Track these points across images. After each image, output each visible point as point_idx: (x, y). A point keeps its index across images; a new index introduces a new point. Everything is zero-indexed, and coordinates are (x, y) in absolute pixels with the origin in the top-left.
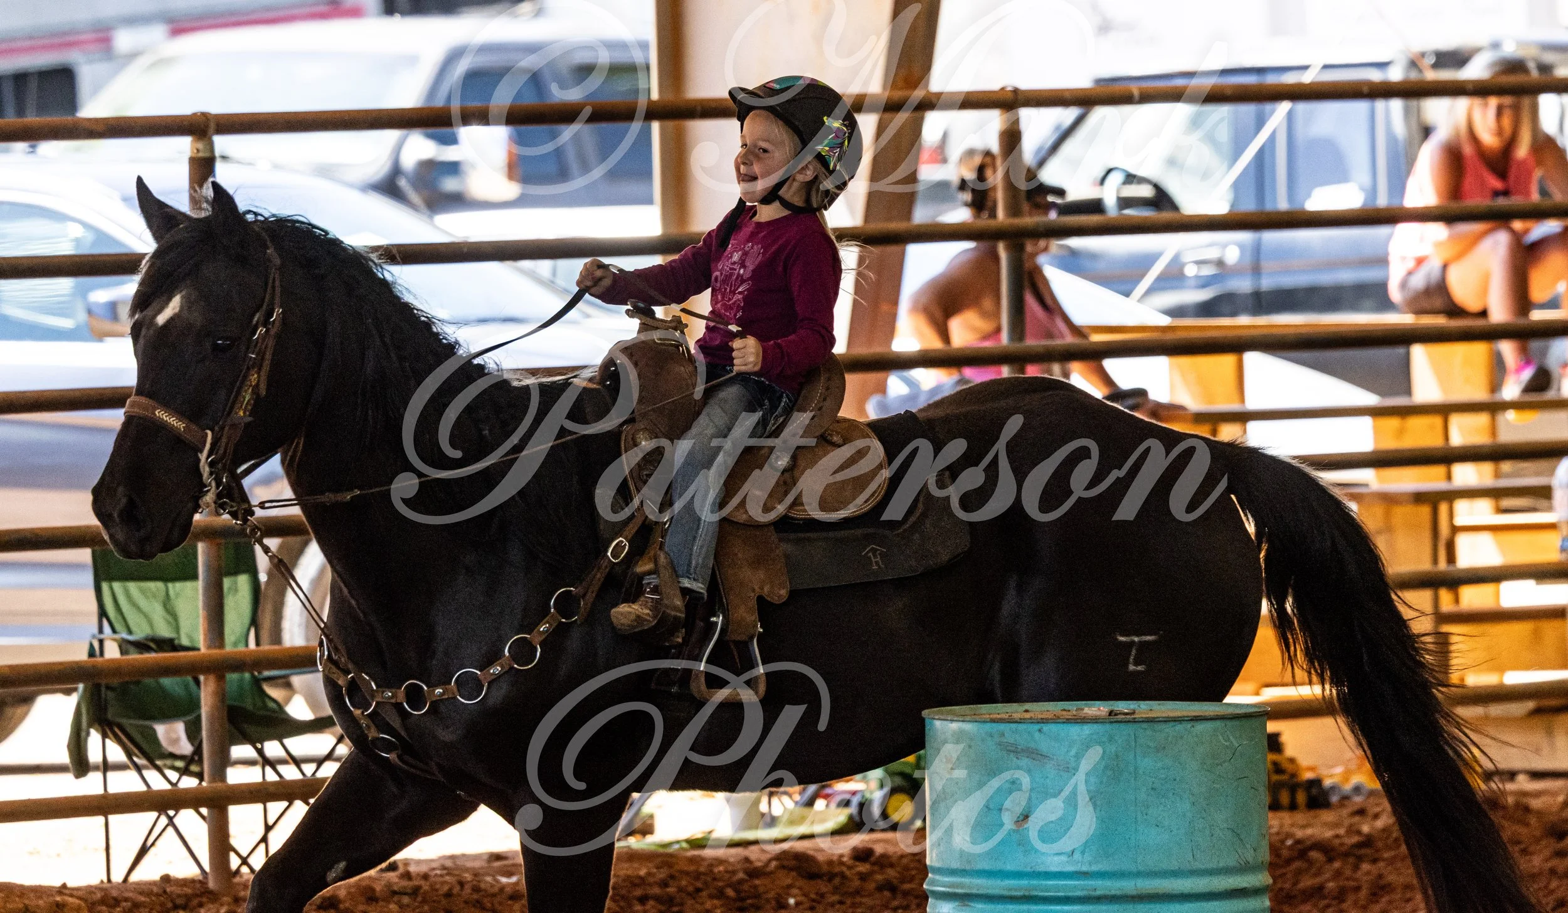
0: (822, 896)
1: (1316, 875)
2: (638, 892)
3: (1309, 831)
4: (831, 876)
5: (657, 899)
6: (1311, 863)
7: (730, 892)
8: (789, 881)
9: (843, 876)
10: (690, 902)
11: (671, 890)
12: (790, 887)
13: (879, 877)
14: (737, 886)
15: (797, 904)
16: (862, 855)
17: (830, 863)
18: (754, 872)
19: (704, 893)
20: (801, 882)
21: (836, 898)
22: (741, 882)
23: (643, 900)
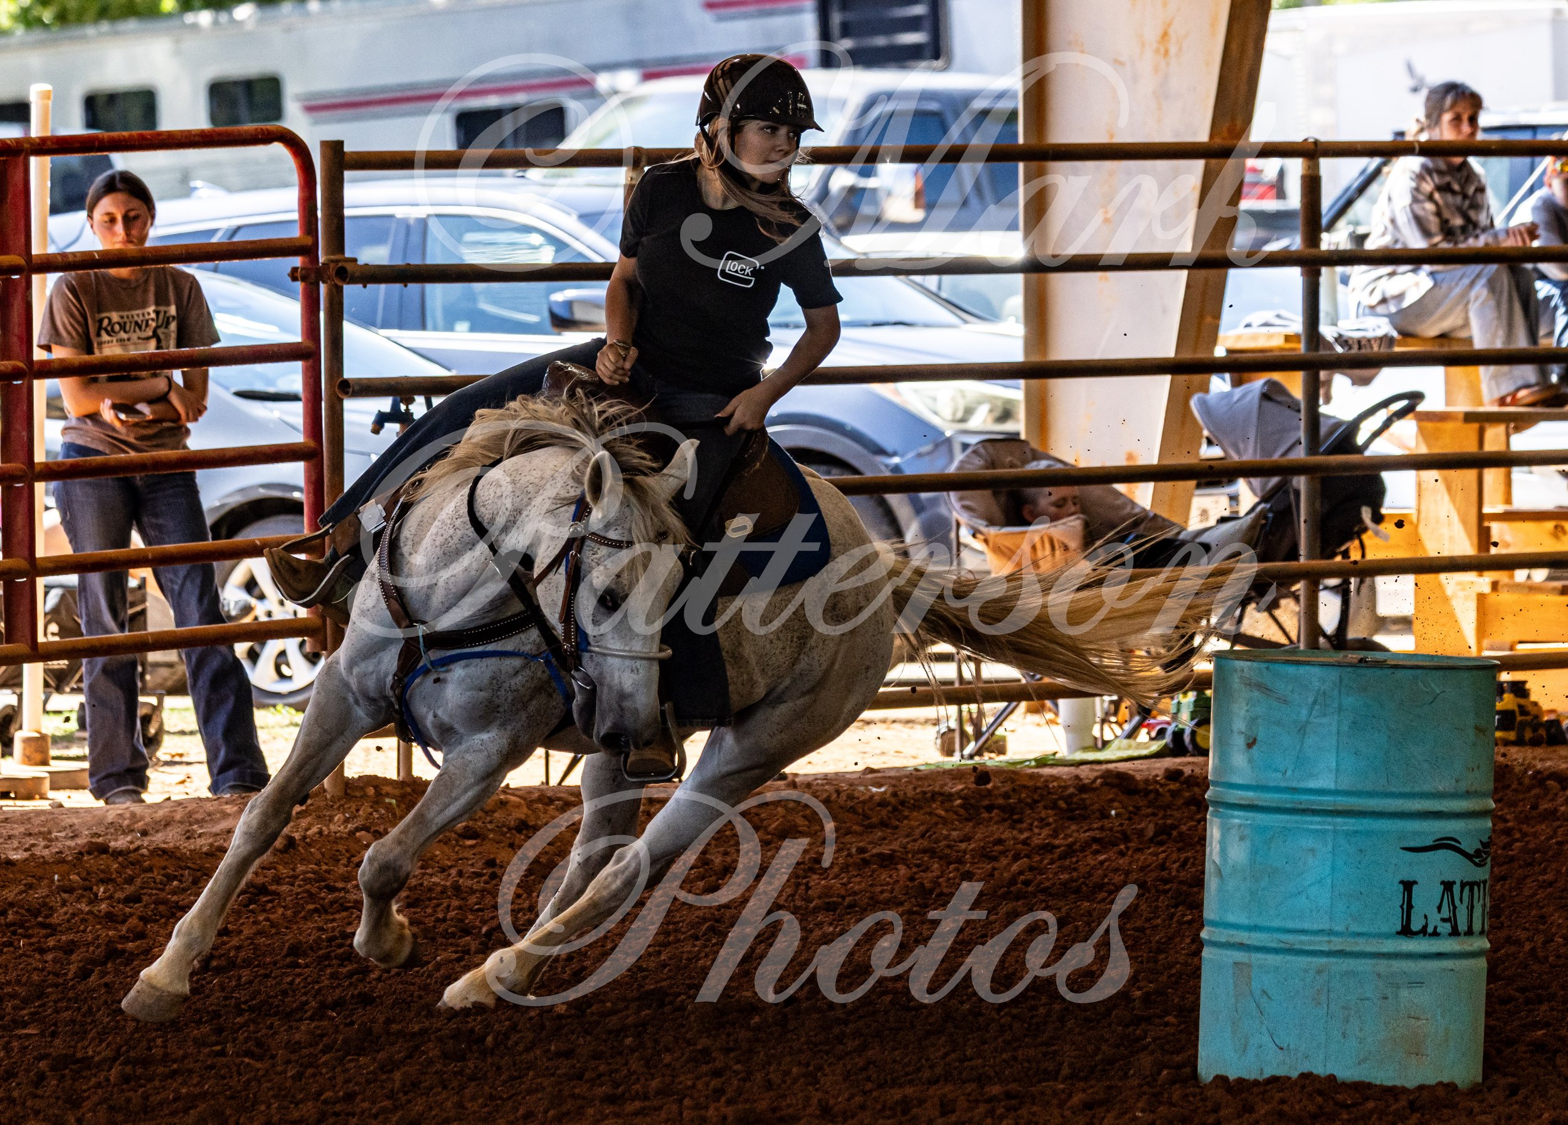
0: (1138, 808)
1: (1552, 800)
2: (986, 802)
3: (1548, 764)
4: (1147, 793)
5: (1000, 807)
6: (1547, 790)
7: (1062, 805)
8: (1111, 796)
9: (1157, 792)
10: (1028, 811)
11: (1013, 801)
12: (1112, 800)
13: (1187, 794)
14: (1068, 799)
15: (1118, 815)
16: (1173, 775)
17: (1146, 781)
18: (1083, 788)
19: (1041, 805)
20: (1121, 797)
21: (1149, 811)
22: (1072, 795)
23: (989, 808)
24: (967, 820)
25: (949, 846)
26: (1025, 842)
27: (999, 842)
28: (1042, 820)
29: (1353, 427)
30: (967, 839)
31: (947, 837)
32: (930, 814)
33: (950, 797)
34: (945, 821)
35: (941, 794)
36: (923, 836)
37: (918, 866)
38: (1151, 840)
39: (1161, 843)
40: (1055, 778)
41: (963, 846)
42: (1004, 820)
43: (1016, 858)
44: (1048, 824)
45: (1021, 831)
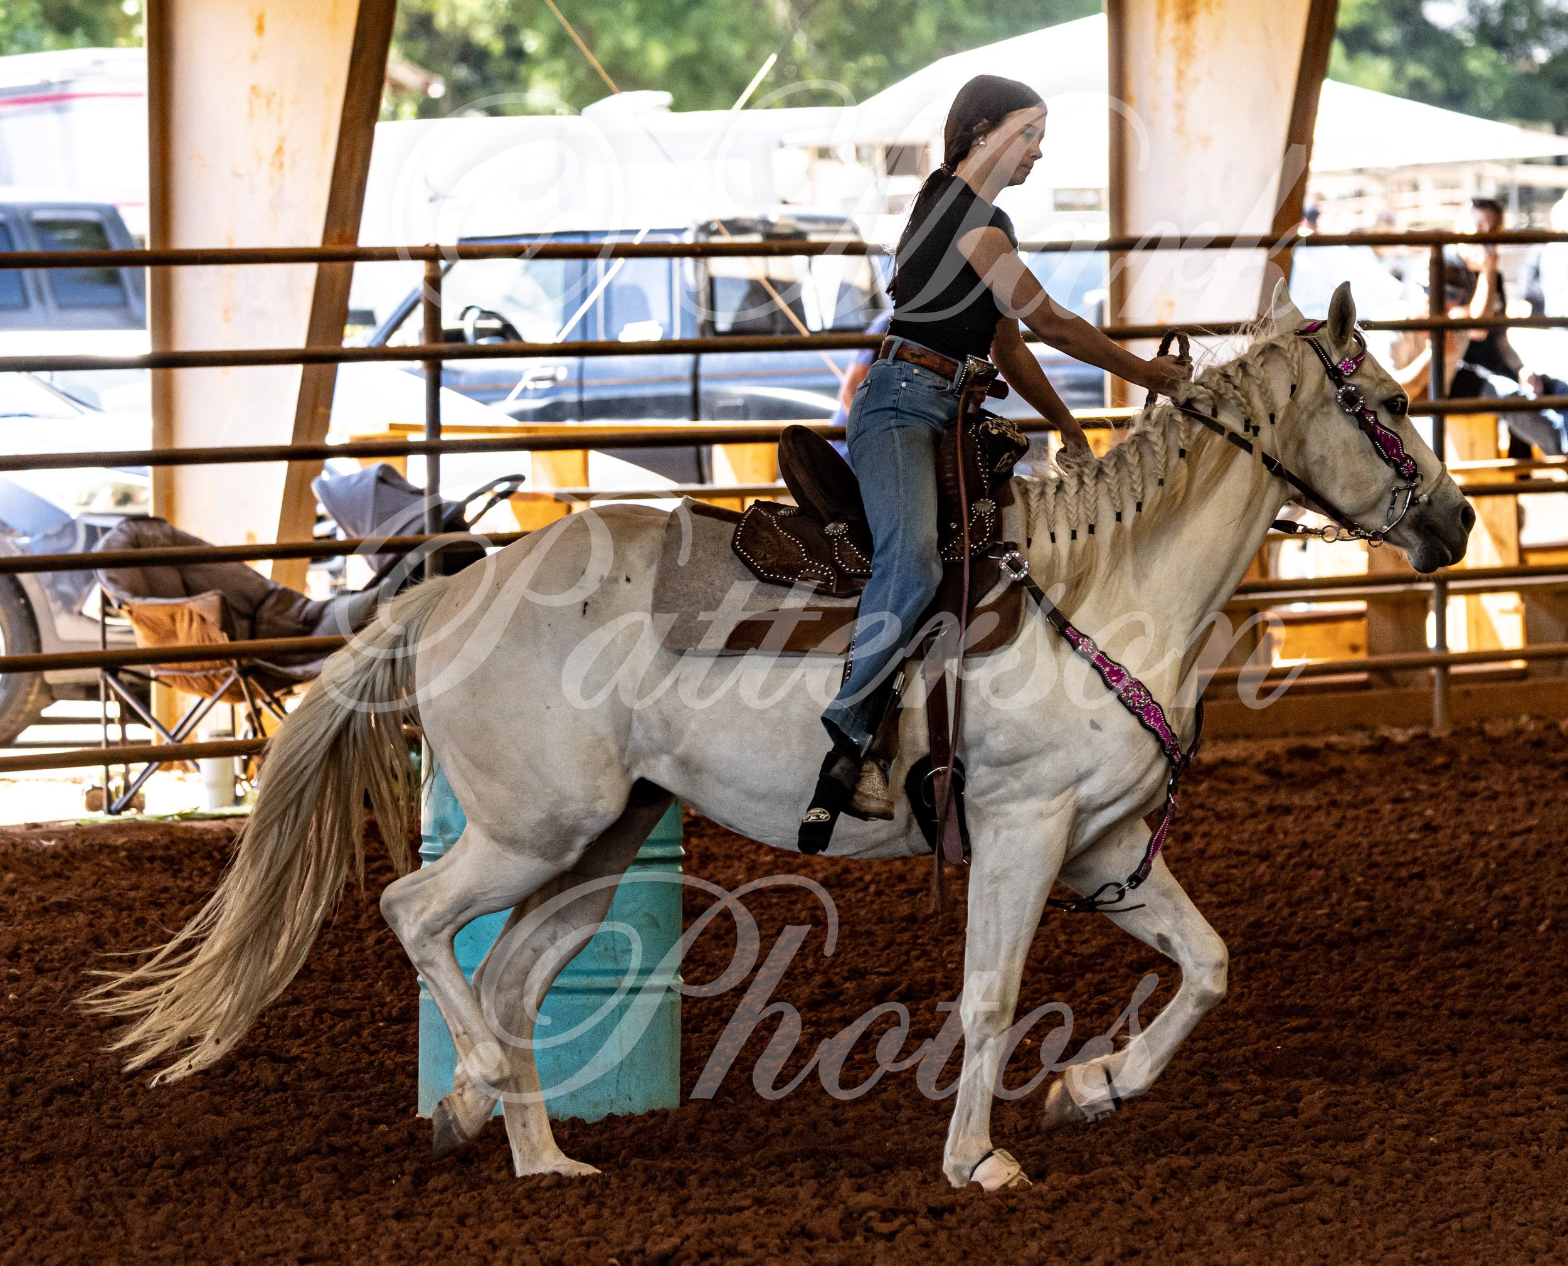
2: (147, 854)
5: (163, 859)
7: (216, 855)
10: (186, 862)
11: (173, 852)
19: (197, 857)
23: (151, 859)
24: (132, 870)
25: (120, 895)
26: (189, 890)
27: (165, 890)
28: (200, 869)
29: (461, 508)
30: (135, 887)
31: (116, 887)
32: (98, 864)
33: (115, 849)
34: (112, 872)
35: (108, 846)
36: (94, 885)
37: (93, 913)
40: (207, 831)
41: (132, 894)
42: (166, 870)
44: (207, 873)
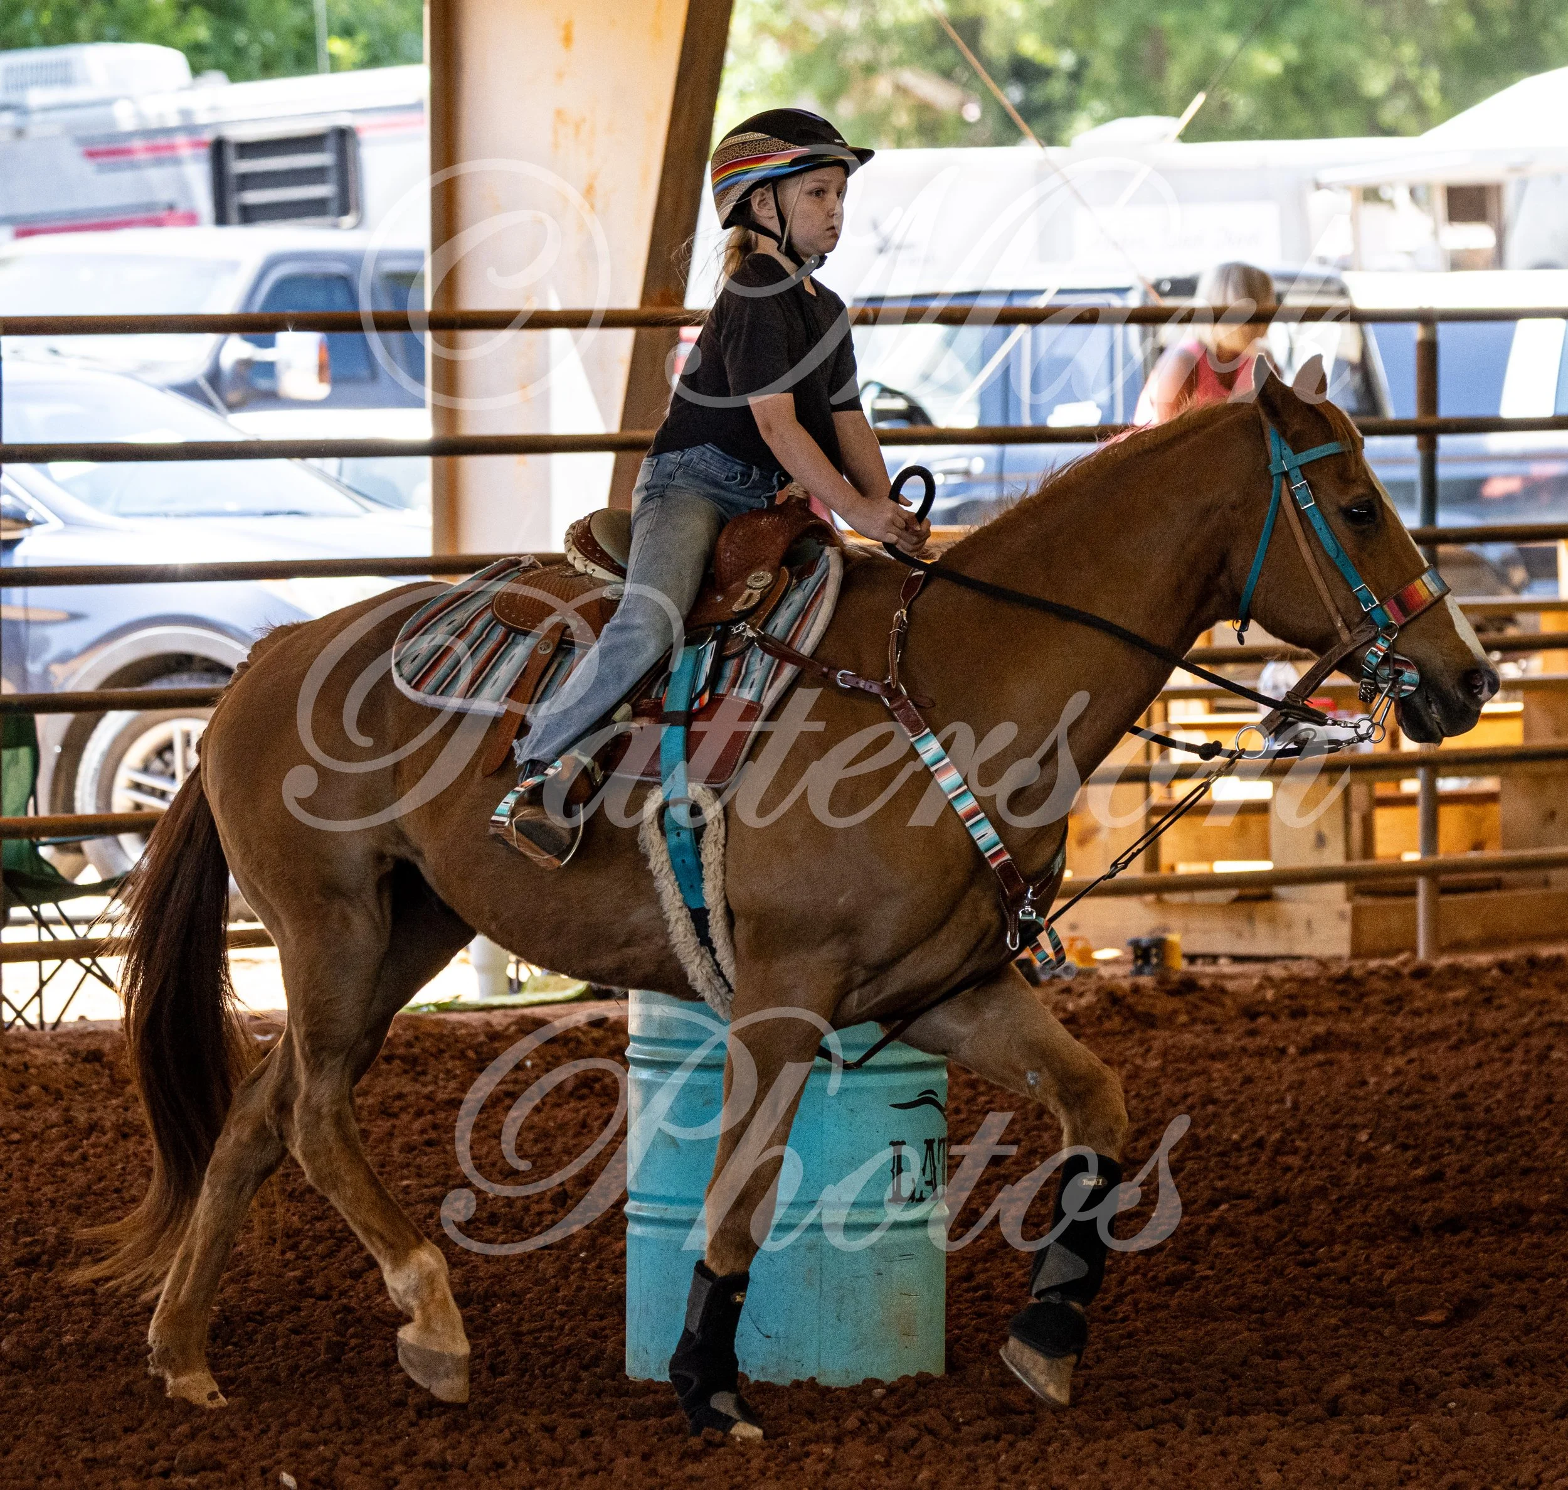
0: (557, 1059)
4: (567, 1040)
5: (403, 1059)
7: (471, 1054)
9: (579, 1042)
10: (432, 1062)
11: (416, 1050)
13: (612, 1043)
14: (477, 1048)
15: (533, 1066)
16: (598, 1023)
18: (494, 1035)
19: (447, 1055)
22: (481, 1044)
26: (429, 1097)
27: (400, 1096)
28: (448, 1072)
38: (571, 1094)
39: (582, 1098)
40: (463, 1025)
42: (406, 1072)
43: (419, 1114)
44: (455, 1077)
45: (425, 1085)
